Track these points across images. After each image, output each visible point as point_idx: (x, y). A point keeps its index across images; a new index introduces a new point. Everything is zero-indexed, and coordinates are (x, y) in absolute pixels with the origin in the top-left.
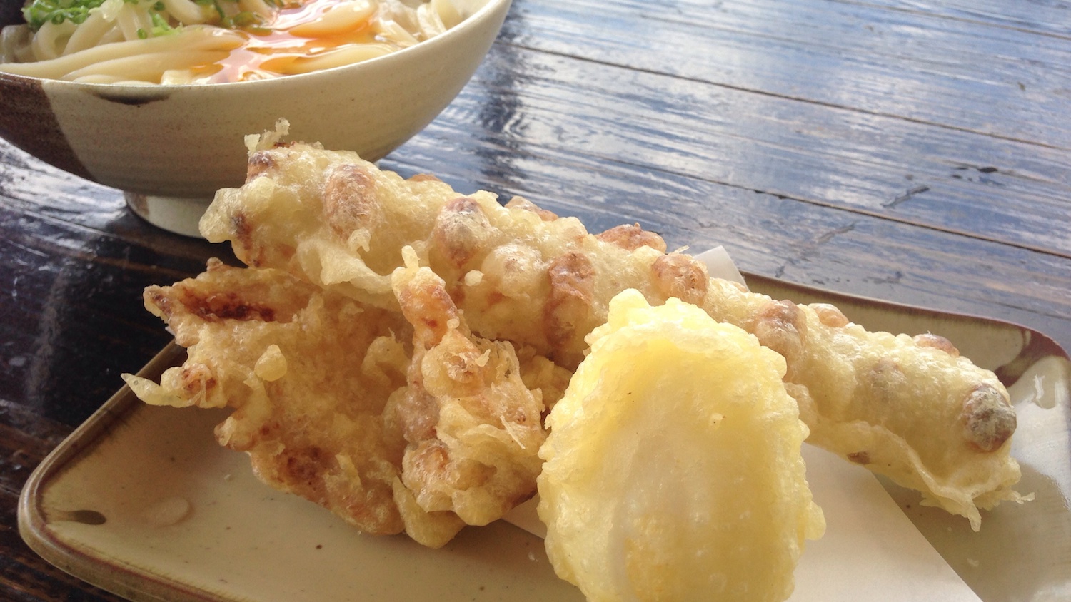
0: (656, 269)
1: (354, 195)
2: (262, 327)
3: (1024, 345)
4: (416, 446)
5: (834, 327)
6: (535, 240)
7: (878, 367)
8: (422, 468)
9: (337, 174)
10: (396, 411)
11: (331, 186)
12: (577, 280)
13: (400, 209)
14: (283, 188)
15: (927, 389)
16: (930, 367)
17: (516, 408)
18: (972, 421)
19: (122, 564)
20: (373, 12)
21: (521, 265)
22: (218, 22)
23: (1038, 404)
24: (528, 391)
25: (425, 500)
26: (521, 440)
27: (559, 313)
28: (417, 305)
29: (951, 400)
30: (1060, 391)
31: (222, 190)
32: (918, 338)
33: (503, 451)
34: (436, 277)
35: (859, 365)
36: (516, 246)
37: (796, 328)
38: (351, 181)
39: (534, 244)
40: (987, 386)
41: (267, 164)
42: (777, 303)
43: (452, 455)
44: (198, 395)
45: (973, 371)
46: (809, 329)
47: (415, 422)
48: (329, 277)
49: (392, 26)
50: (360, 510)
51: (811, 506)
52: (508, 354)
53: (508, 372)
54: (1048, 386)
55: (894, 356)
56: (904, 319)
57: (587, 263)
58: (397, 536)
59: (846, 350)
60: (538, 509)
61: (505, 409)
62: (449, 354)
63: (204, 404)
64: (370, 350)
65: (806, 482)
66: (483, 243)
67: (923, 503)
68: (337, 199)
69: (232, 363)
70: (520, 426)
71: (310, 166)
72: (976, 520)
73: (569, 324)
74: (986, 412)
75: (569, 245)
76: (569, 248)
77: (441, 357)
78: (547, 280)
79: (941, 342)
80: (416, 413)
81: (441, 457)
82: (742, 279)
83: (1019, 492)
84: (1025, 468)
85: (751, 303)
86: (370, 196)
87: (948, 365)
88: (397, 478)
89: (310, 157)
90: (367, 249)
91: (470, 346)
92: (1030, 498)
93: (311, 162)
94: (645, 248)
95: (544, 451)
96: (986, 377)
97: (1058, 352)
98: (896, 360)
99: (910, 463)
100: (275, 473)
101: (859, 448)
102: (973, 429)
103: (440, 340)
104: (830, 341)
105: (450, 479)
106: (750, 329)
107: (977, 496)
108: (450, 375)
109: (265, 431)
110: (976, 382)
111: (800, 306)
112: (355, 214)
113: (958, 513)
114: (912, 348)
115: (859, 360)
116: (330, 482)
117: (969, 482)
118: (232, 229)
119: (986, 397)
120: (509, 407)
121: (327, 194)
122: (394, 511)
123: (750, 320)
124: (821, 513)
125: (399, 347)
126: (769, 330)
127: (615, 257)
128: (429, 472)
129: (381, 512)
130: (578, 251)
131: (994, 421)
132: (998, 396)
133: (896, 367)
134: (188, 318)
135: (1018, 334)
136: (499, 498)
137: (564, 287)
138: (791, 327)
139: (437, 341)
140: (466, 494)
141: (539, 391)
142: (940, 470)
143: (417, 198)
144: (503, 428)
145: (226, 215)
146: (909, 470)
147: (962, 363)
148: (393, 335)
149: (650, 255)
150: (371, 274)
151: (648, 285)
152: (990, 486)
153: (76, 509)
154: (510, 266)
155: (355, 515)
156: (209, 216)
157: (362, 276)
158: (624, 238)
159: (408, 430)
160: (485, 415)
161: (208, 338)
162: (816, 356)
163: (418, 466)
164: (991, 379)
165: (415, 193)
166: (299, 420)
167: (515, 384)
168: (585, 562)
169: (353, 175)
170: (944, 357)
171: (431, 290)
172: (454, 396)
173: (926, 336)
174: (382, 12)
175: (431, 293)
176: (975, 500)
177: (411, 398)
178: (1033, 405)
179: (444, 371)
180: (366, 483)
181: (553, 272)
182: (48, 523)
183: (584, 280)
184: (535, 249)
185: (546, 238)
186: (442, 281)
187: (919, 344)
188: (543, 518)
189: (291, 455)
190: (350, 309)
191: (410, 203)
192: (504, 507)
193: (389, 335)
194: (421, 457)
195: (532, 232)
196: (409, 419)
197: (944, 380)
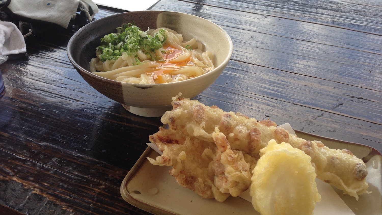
0: (276, 132)
1: (201, 113)
2: (178, 146)
3: (370, 152)
4: (218, 177)
5: (321, 147)
6: (245, 125)
7: (333, 158)
8: (221, 182)
9: (196, 108)
10: (212, 168)
11: (195, 111)
12: (257, 135)
13: (211, 116)
14: (183, 111)
15: (345, 164)
16: (346, 158)
17: (244, 168)
18: (356, 173)
19: (149, 204)
20: (191, 56)
21: (243, 132)
22: (150, 59)
23: (373, 168)
24: (246, 164)
25: (222, 190)
26: (246, 176)
27: (252, 144)
28: (220, 142)
29: (351, 167)
30: (379, 165)
31: (167, 111)
32: (342, 150)
33: (241, 178)
34: (224, 135)
35: (328, 158)
36: (241, 126)
37: (312, 148)
38: (200, 110)
39: (245, 126)
40: (360, 164)
41: (179, 105)
42: (307, 142)
43: (229, 179)
44: (167, 163)
45: (357, 159)
46: (315, 148)
47: (218, 170)
48: (195, 134)
49: (197, 60)
50: (203, 192)
51: (318, 194)
52: (241, 154)
53: (241, 159)
54: (376, 163)
55: (337, 155)
56: (338, 144)
57: (258, 130)
58: (212, 199)
59: (324, 154)
60: (250, 193)
61: (242, 168)
62: (228, 154)
63: (168, 165)
64: (204, 152)
65: (317, 188)
66: (233, 126)
67: (344, 193)
68: (197, 114)
69: (173, 155)
70: (246, 172)
71: (189, 105)
72: (357, 198)
73: (255, 146)
74: (360, 170)
75: (254, 126)
76: (254, 127)
77: (226, 155)
78: (249, 135)
79: (349, 152)
80: (218, 168)
81: (226, 179)
82: (294, 132)
83: (368, 191)
84: (370, 184)
85: (300, 141)
86: (205, 113)
87: (350, 158)
88: (213, 184)
89: (189, 103)
90: (205, 127)
91: (233, 152)
92: (371, 192)
93: (189, 104)
94: (272, 127)
95: (252, 179)
96: (360, 161)
97: (379, 154)
98: (337, 156)
99: (340, 183)
100: (182, 182)
101: (327, 179)
102: (357, 175)
103: (226, 151)
104: (320, 151)
105: (229, 185)
106: (300, 148)
107: (357, 192)
108: (229, 160)
109: (181, 172)
110: (357, 163)
111: (312, 142)
112: (201, 118)
113: (353, 196)
114: (341, 153)
115: (328, 156)
116: (196, 185)
117: (355, 188)
118: (170, 121)
119: (360, 167)
120: (242, 167)
121: (194, 113)
122: (212, 193)
123: (300, 146)
124: (320, 195)
125: (211, 151)
126: (305, 149)
127: (265, 129)
128: (223, 183)
129: (209, 193)
130: (256, 128)
131: (362, 173)
132: (363, 166)
133: (337, 158)
134: (161, 143)
135: (369, 149)
136: (240, 190)
137: (254, 137)
138: (310, 148)
139: (225, 151)
140: (233, 189)
141: (249, 163)
142: (348, 185)
143: (215, 113)
144: (241, 173)
145: (168, 118)
146: (340, 185)
147: (354, 157)
148: (210, 148)
149: (274, 129)
150: (207, 134)
151: (274, 136)
152: (361, 189)
153: (134, 190)
154: (240, 132)
155: (202, 193)
156: (163, 117)
157: (205, 134)
158: (266, 123)
159: (216, 173)
160: (237, 169)
161: (167, 149)
162: (317, 155)
163: (220, 181)
164: (361, 162)
165: (214, 112)
166: (189, 169)
167: (243, 161)
168: (264, 206)
169: (200, 108)
170: (349, 156)
171: (223, 138)
172: (229, 165)
173: (345, 150)
174: (193, 55)
175: (223, 139)
176: (357, 193)
177: (216, 164)
178: (372, 168)
179: (227, 158)
180: (205, 185)
181: (250, 133)
182: (130, 194)
183: (258, 135)
184: (245, 127)
185: (248, 124)
186: (225, 136)
187: (343, 152)
188: (251, 195)
189: (186, 178)
190: (196, 141)
191: (214, 115)
192: (241, 192)
193: (209, 148)
194: (220, 179)
195: (244, 123)
196: (216, 170)
197: (349, 162)
